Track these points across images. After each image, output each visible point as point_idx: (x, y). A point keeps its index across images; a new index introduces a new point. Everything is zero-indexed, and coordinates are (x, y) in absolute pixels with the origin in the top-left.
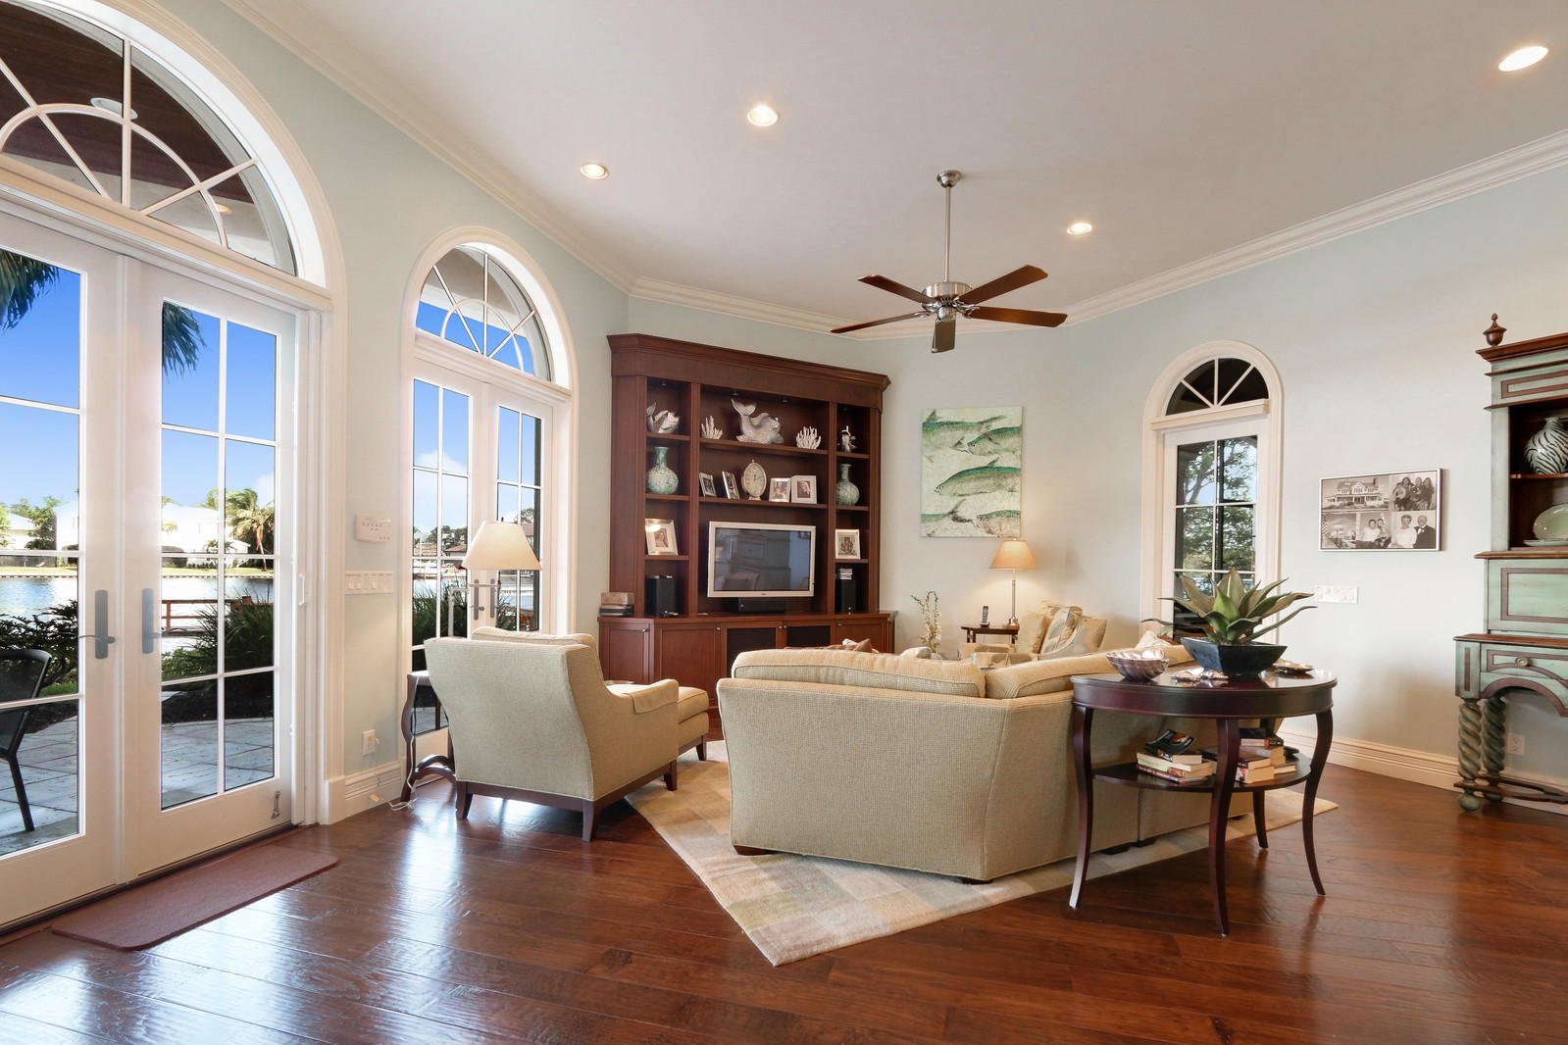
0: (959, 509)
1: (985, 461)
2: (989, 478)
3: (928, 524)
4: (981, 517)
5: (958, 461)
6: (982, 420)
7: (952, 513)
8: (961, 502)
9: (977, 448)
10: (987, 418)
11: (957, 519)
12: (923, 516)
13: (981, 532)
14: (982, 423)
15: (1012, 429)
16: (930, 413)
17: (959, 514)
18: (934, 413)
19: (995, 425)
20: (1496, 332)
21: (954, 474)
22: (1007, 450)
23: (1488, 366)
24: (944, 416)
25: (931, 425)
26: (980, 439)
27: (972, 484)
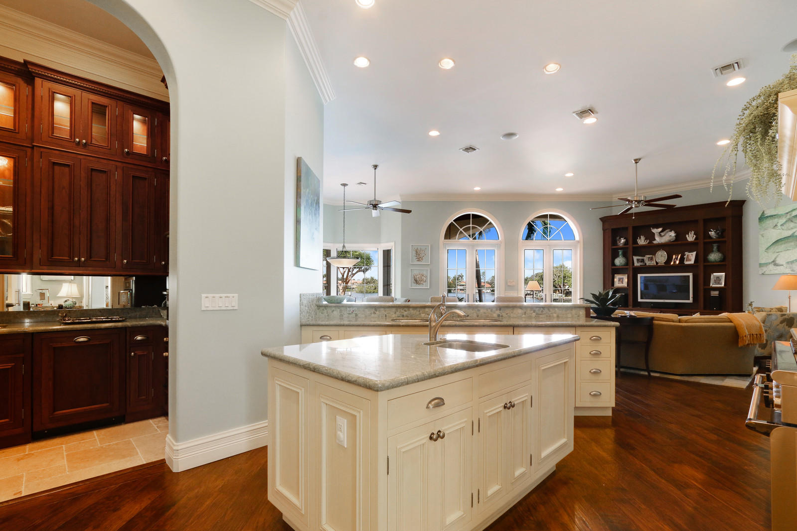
0: (777, 259)
1: (789, 233)
2: (792, 242)
3: (762, 268)
4: (788, 263)
5: (776, 235)
6: (787, 211)
7: (773, 262)
8: (778, 256)
9: (785, 227)
10: (790, 210)
11: (776, 265)
12: (760, 264)
13: (788, 271)
14: (787, 213)
16: (761, 213)
17: (777, 262)
18: (763, 213)
19: (794, 214)
21: (774, 241)
24: (768, 213)
26: (786, 222)
27: (783, 246)
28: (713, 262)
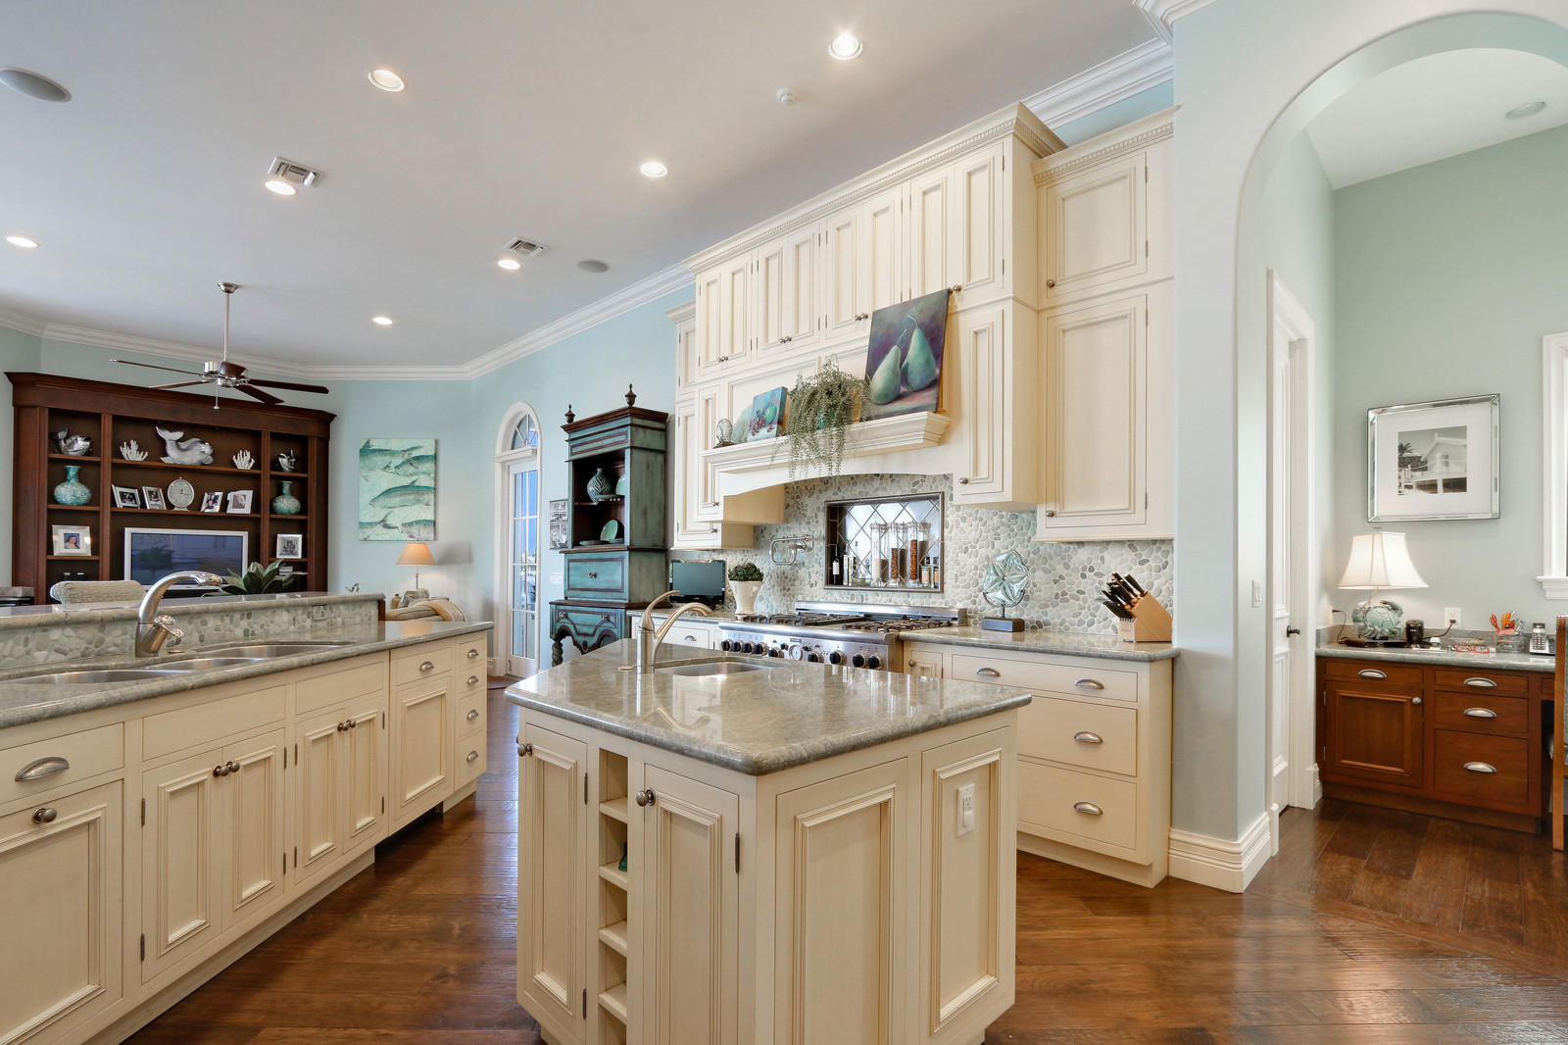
0: (388, 518)
1: (407, 481)
2: (409, 494)
3: (364, 530)
4: (404, 525)
5: (387, 480)
6: (405, 448)
7: (383, 521)
8: (389, 513)
9: (401, 471)
10: (408, 447)
11: (386, 526)
12: (361, 523)
13: (404, 536)
14: (405, 451)
15: (427, 456)
16: (365, 441)
17: (388, 522)
18: (368, 442)
19: (415, 453)
20: (571, 416)
21: (384, 490)
22: (423, 473)
23: (566, 436)
24: (376, 444)
25: (366, 451)
26: (403, 463)
27: (398, 499)
28: (285, 514)
